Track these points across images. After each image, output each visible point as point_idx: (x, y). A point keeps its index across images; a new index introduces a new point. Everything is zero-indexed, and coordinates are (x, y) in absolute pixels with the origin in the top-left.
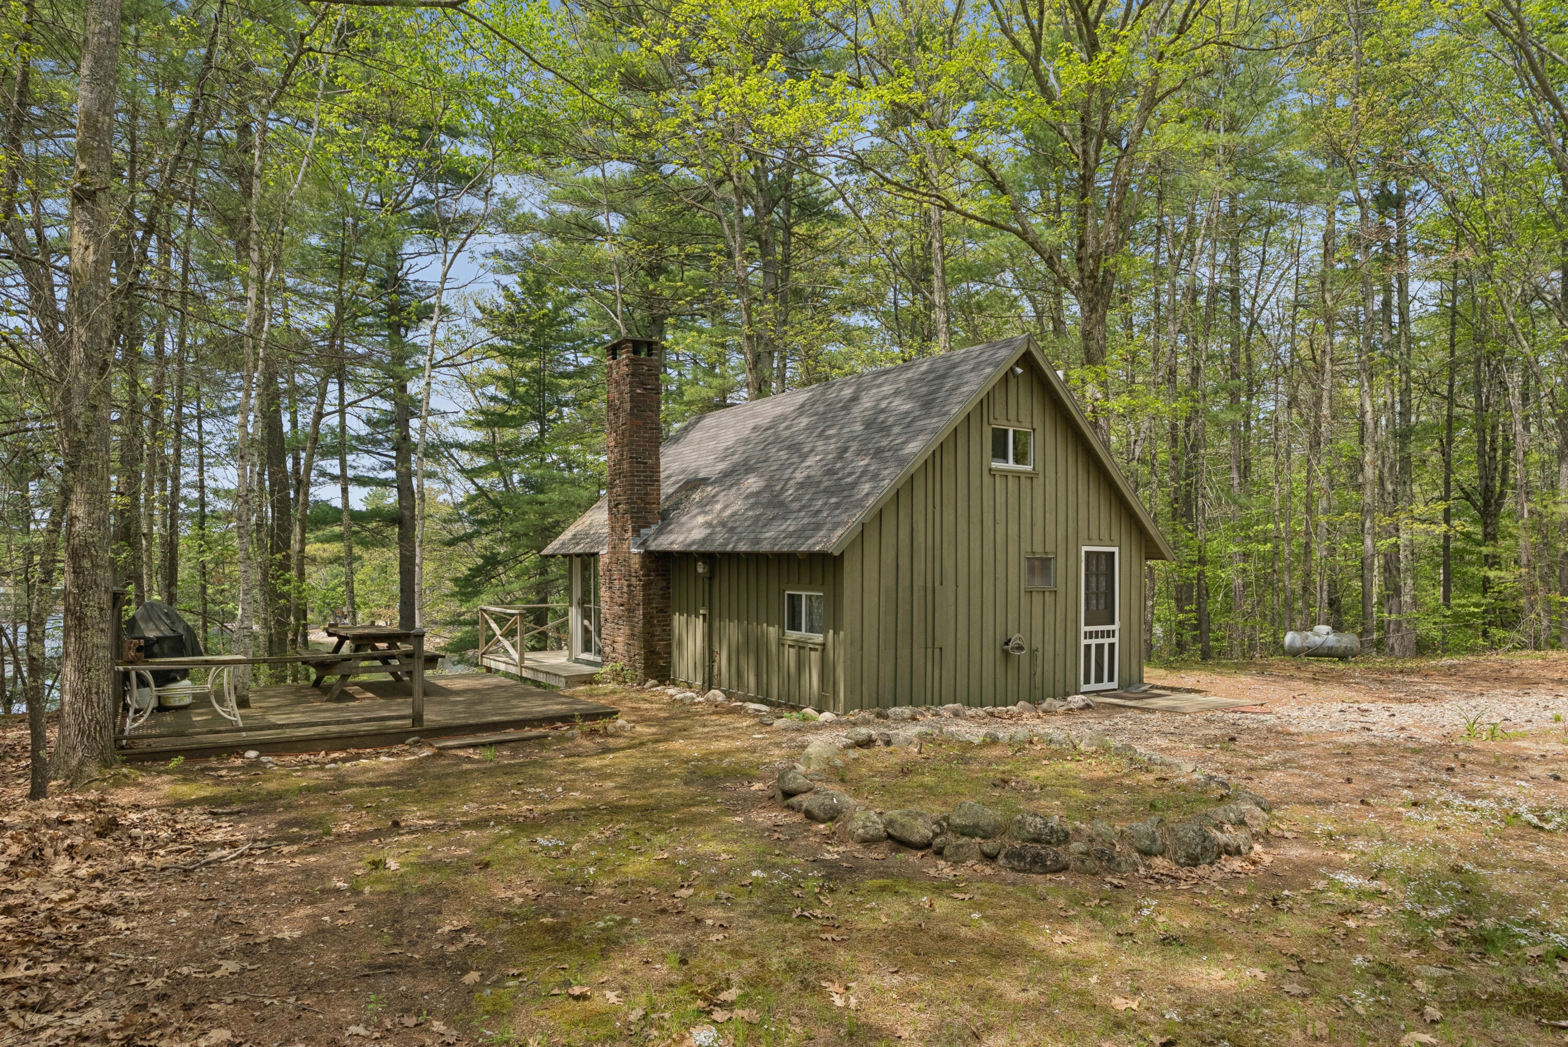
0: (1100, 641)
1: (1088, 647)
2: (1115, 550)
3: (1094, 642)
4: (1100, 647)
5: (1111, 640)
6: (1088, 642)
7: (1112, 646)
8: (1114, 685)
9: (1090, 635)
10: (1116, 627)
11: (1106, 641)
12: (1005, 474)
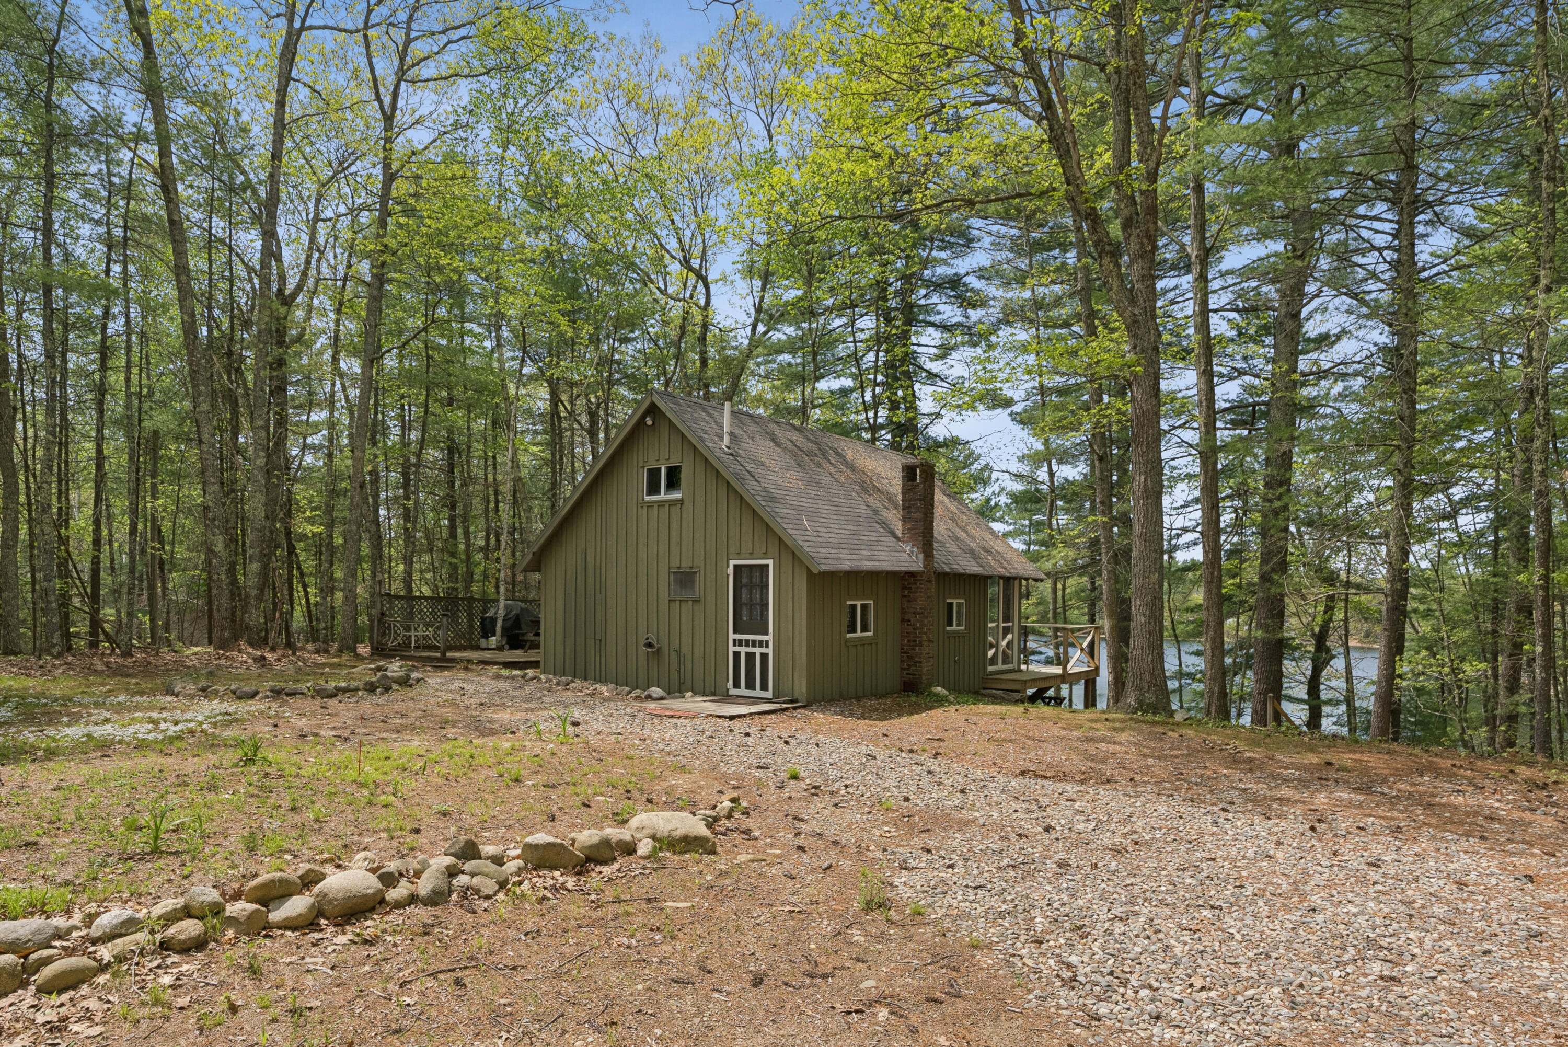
0: (750, 649)
1: (737, 655)
2: (770, 562)
3: (743, 650)
4: (750, 657)
5: (764, 650)
6: (737, 649)
7: (764, 657)
8: (769, 694)
9: (740, 643)
10: (769, 638)
11: (758, 651)
12: (661, 504)
